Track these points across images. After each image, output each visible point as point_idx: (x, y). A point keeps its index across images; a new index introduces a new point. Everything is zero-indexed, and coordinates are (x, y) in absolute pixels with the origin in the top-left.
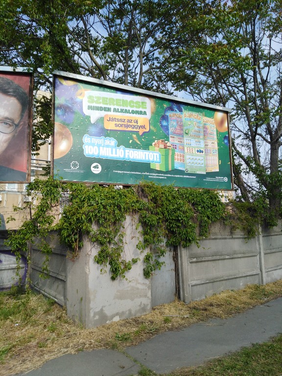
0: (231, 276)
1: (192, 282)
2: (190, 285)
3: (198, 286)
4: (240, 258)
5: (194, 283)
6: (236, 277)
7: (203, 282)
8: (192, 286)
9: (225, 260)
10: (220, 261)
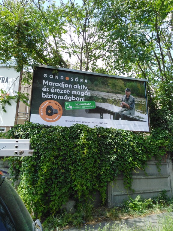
0: (147, 191)
1: (115, 193)
2: (113, 195)
3: (120, 196)
4: (154, 178)
5: (116, 193)
6: (150, 191)
7: (123, 194)
8: (114, 196)
9: (142, 180)
10: (137, 180)
